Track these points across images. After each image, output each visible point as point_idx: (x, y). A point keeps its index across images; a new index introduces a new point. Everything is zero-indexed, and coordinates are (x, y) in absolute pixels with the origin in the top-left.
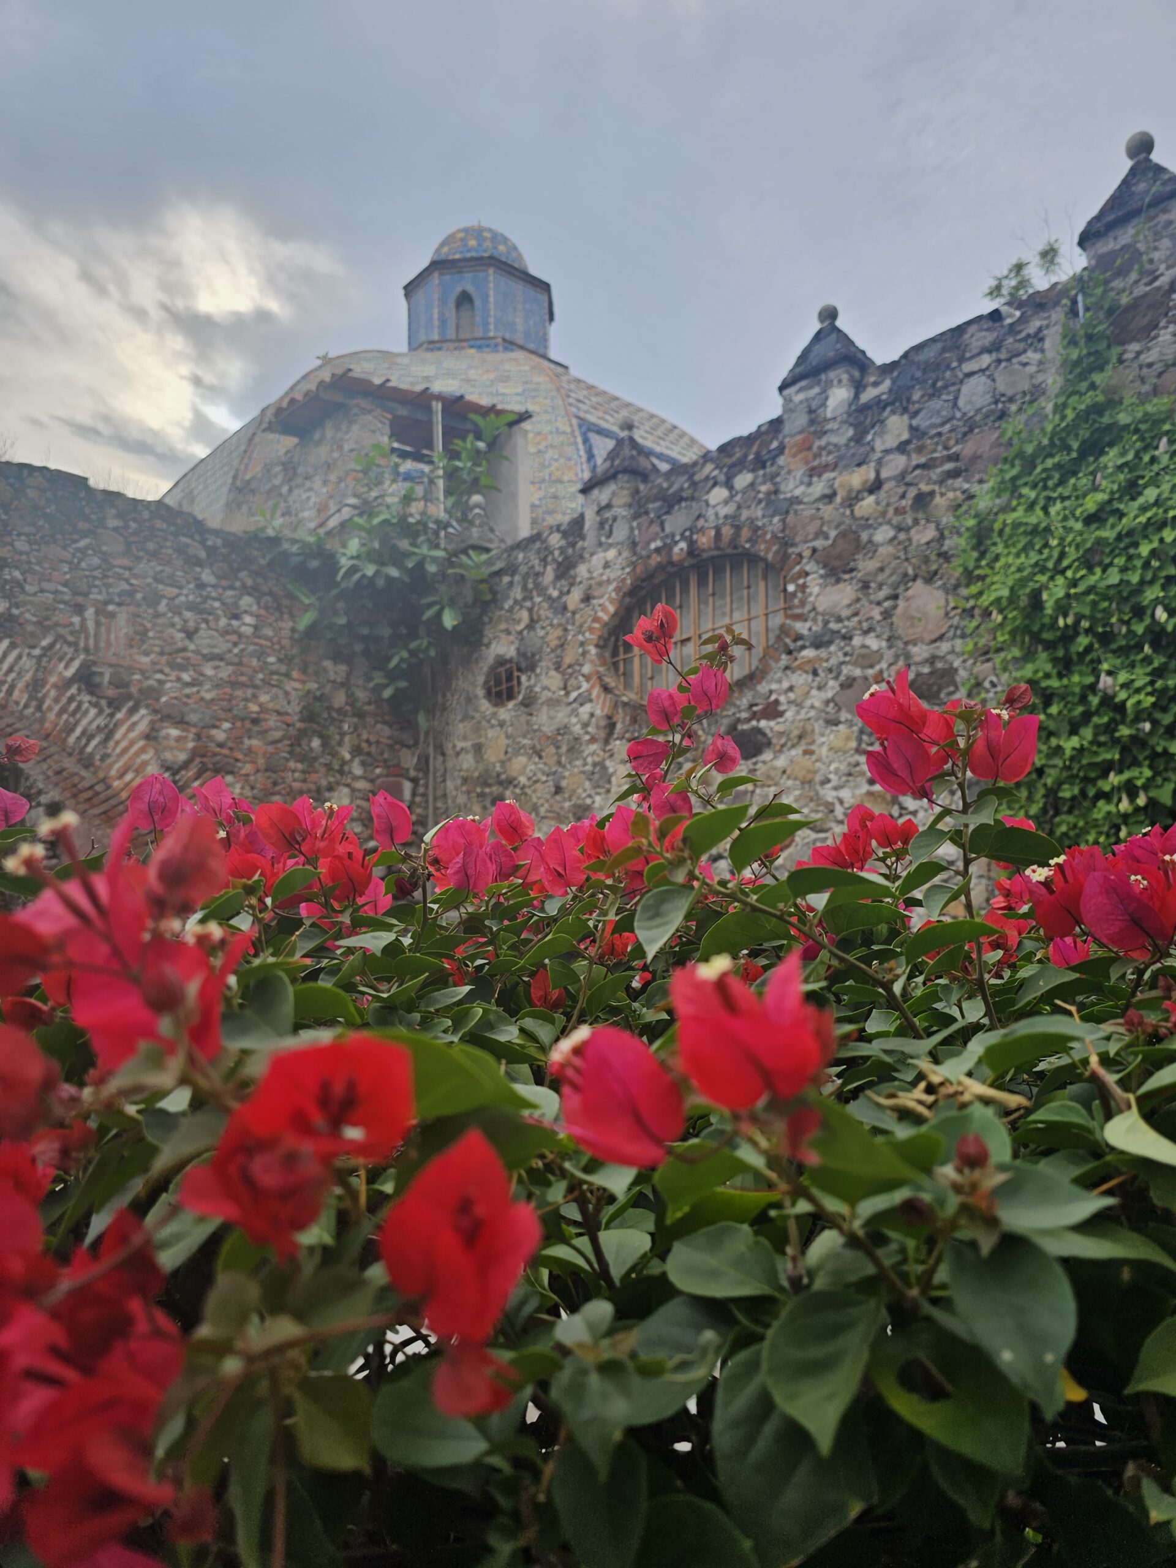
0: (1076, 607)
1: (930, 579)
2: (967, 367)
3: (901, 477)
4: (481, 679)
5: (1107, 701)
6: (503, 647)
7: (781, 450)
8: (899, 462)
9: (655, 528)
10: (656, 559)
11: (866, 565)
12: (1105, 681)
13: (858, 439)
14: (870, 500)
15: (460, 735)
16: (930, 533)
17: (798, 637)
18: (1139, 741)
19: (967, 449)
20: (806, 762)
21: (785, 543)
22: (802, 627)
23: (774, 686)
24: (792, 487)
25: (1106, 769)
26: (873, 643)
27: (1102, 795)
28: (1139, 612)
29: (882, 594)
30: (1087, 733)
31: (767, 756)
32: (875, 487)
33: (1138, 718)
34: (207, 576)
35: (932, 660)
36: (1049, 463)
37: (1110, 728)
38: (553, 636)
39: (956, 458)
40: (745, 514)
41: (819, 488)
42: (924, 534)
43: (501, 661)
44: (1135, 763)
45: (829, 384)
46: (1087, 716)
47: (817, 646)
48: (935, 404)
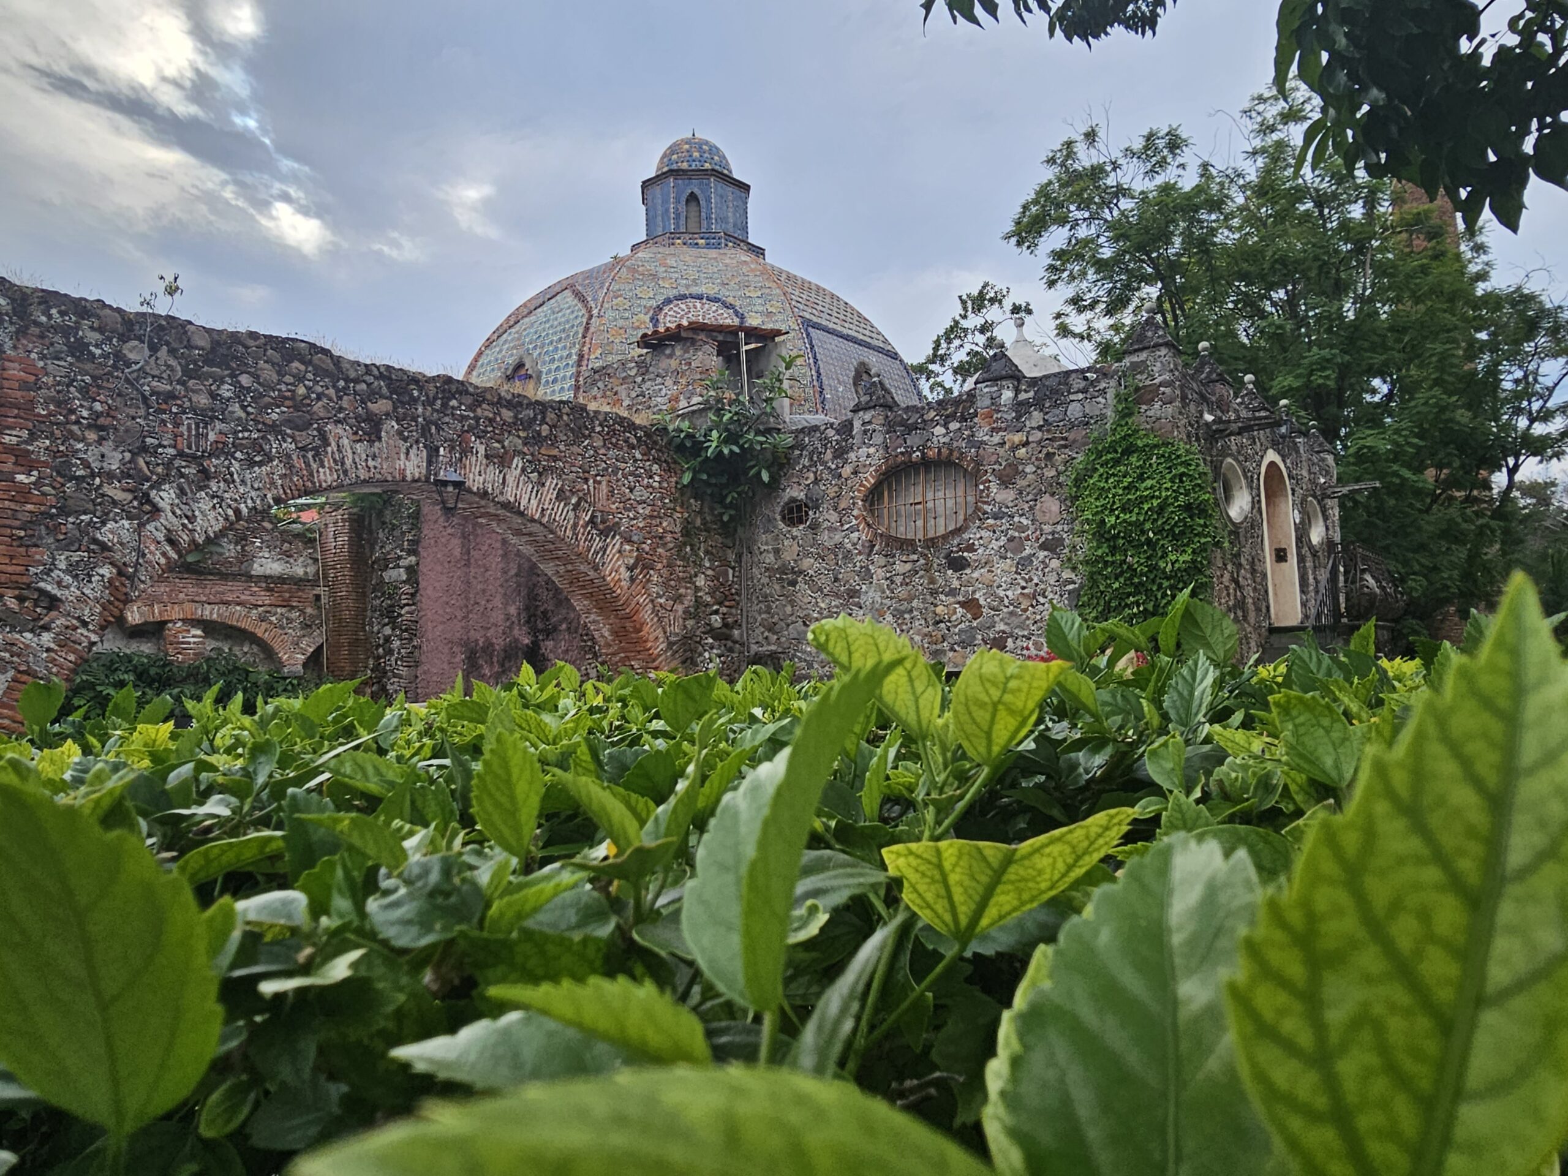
0: (1119, 528)
1: (1053, 494)
2: (1072, 397)
3: (1039, 442)
4: (778, 509)
5: (1130, 567)
6: (796, 492)
7: (976, 415)
8: (1037, 435)
9: (900, 440)
10: (901, 459)
11: (1021, 483)
12: (1129, 559)
13: (1018, 418)
14: (1023, 450)
15: (764, 542)
16: (1053, 473)
17: (985, 513)
18: (1141, 584)
19: (1071, 436)
20: (990, 576)
21: (978, 464)
22: (987, 508)
23: (972, 535)
24: (982, 435)
25: (1129, 595)
26: (1025, 522)
27: (1127, 605)
28: (1143, 532)
29: (1030, 497)
30: (1122, 580)
31: (968, 571)
32: (1026, 444)
33: (1142, 575)
34: (638, 456)
35: (1053, 533)
36: (1109, 456)
37: (1130, 579)
38: (832, 491)
39: (1066, 439)
40: (955, 444)
41: (996, 439)
42: (1050, 473)
43: (793, 500)
44: (1140, 593)
45: (1003, 387)
46: (1122, 573)
47: (996, 517)
48: (1057, 411)
